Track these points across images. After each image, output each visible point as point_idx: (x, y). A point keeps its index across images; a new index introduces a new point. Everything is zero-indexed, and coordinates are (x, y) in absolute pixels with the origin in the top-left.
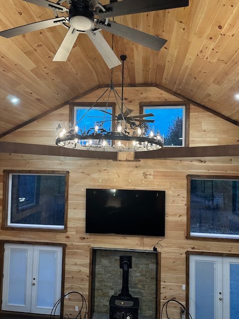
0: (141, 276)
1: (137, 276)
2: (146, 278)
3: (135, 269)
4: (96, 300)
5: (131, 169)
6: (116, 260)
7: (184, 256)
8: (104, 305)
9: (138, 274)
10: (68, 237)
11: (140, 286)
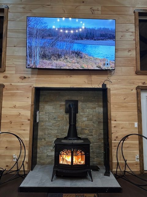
0: (88, 121)
1: (84, 121)
2: (93, 123)
3: (81, 114)
4: (38, 150)
5: (77, 4)
6: (61, 106)
7: (135, 91)
8: (48, 156)
9: (85, 119)
10: (5, 77)
11: (87, 132)
